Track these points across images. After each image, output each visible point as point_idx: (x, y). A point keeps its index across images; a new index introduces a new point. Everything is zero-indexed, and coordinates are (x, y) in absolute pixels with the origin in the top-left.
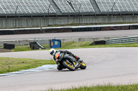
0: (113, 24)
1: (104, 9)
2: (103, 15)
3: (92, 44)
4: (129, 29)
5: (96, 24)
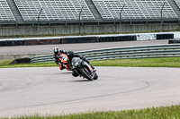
0: (40, 36)
1: (28, 17)
2: (27, 25)
3: (12, 63)
4: (61, 43)
5: (18, 36)
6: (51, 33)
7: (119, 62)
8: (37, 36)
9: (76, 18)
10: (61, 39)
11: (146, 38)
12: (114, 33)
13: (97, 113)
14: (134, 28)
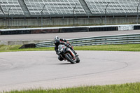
1: (34, 11)
2: (33, 18)
3: (21, 48)
4: (59, 32)
5: (26, 27)
6: (51, 24)
7: (105, 47)
8: (41, 27)
9: (71, 13)
10: (59, 29)
11: (126, 28)
12: (100, 25)
13: (87, 87)
14: (116, 21)
